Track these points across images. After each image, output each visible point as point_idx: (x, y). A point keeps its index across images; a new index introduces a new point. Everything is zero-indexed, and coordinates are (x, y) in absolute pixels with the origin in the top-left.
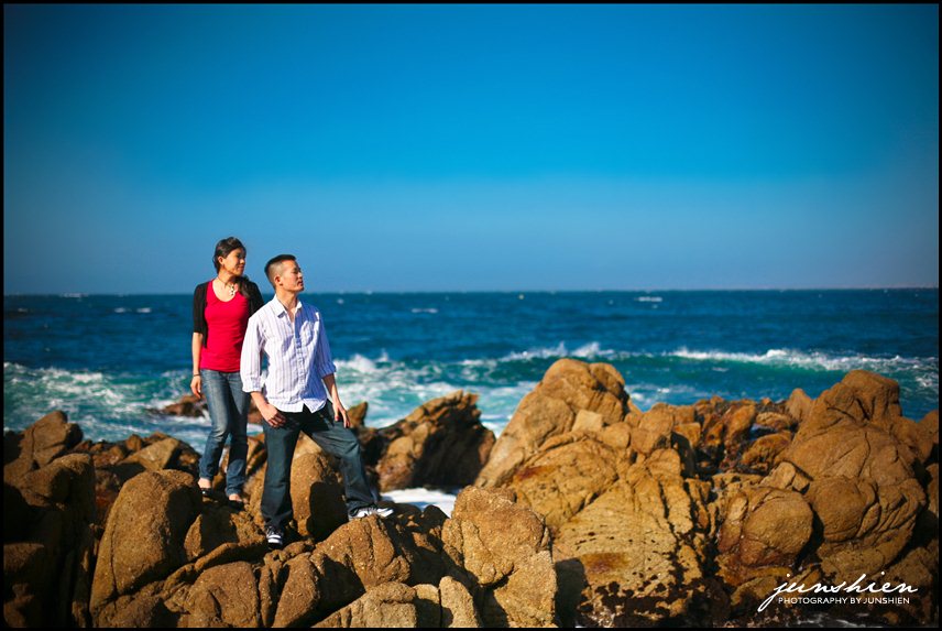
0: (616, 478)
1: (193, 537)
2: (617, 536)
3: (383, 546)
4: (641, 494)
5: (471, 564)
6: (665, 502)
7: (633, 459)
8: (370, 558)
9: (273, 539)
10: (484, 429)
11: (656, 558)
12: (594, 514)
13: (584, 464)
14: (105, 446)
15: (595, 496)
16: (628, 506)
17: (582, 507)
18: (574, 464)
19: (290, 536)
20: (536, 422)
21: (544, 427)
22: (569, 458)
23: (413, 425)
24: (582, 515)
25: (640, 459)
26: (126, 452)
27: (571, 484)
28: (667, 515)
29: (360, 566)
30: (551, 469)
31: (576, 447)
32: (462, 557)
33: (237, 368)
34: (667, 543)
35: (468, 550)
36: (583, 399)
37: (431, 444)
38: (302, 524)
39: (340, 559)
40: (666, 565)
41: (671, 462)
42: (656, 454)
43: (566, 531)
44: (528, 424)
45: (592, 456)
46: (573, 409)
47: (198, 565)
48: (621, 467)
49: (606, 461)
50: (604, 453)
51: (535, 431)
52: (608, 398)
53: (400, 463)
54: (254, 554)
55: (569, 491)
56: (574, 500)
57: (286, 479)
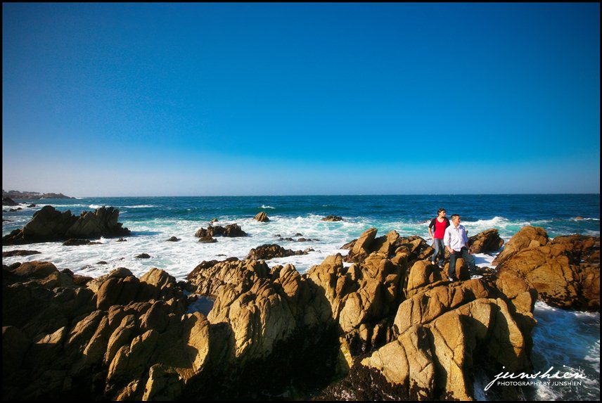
0: (546, 262)
1: (431, 278)
2: (546, 279)
3: (480, 287)
4: (554, 268)
5: (505, 292)
6: (563, 271)
7: (551, 257)
8: (477, 289)
9: (451, 280)
10: (500, 238)
11: (560, 288)
12: (538, 272)
13: (535, 257)
14: (405, 238)
15: (539, 266)
16: (550, 271)
17: (534, 269)
18: (531, 256)
19: (455, 279)
20: (518, 242)
21: (521, 244)
22: (529, 255)
23: (480, 237)
24: (534, 271)
25: (554, 257)
26: (410, 241)
27: (530, 262)
28: (564, 275)
29: (474, 291)
30: (524, 257)
31: (532, 252)
32: (502, 290)
33: (443, 238)
34: (564, 283)
35: (504, 288)
36: (533, 237)
37: (485, 242)
38: (458, 276)
39: (469, 288)
40: (564, 290)
41: (565, 260)
42: (559, 257)
43: (529, 275)
44: (515, 242)
45: (537, 255)
46: (530, 240)
47: (433, 285)
48: (547, 259)
49: (542, 257)
50: (541, 254)
51: (518, 244)
52: (541, 237)
53: (477, 247)
54: (446, 284)
55: (530, 264)
56: (532, 267)
57: (455, 266)
